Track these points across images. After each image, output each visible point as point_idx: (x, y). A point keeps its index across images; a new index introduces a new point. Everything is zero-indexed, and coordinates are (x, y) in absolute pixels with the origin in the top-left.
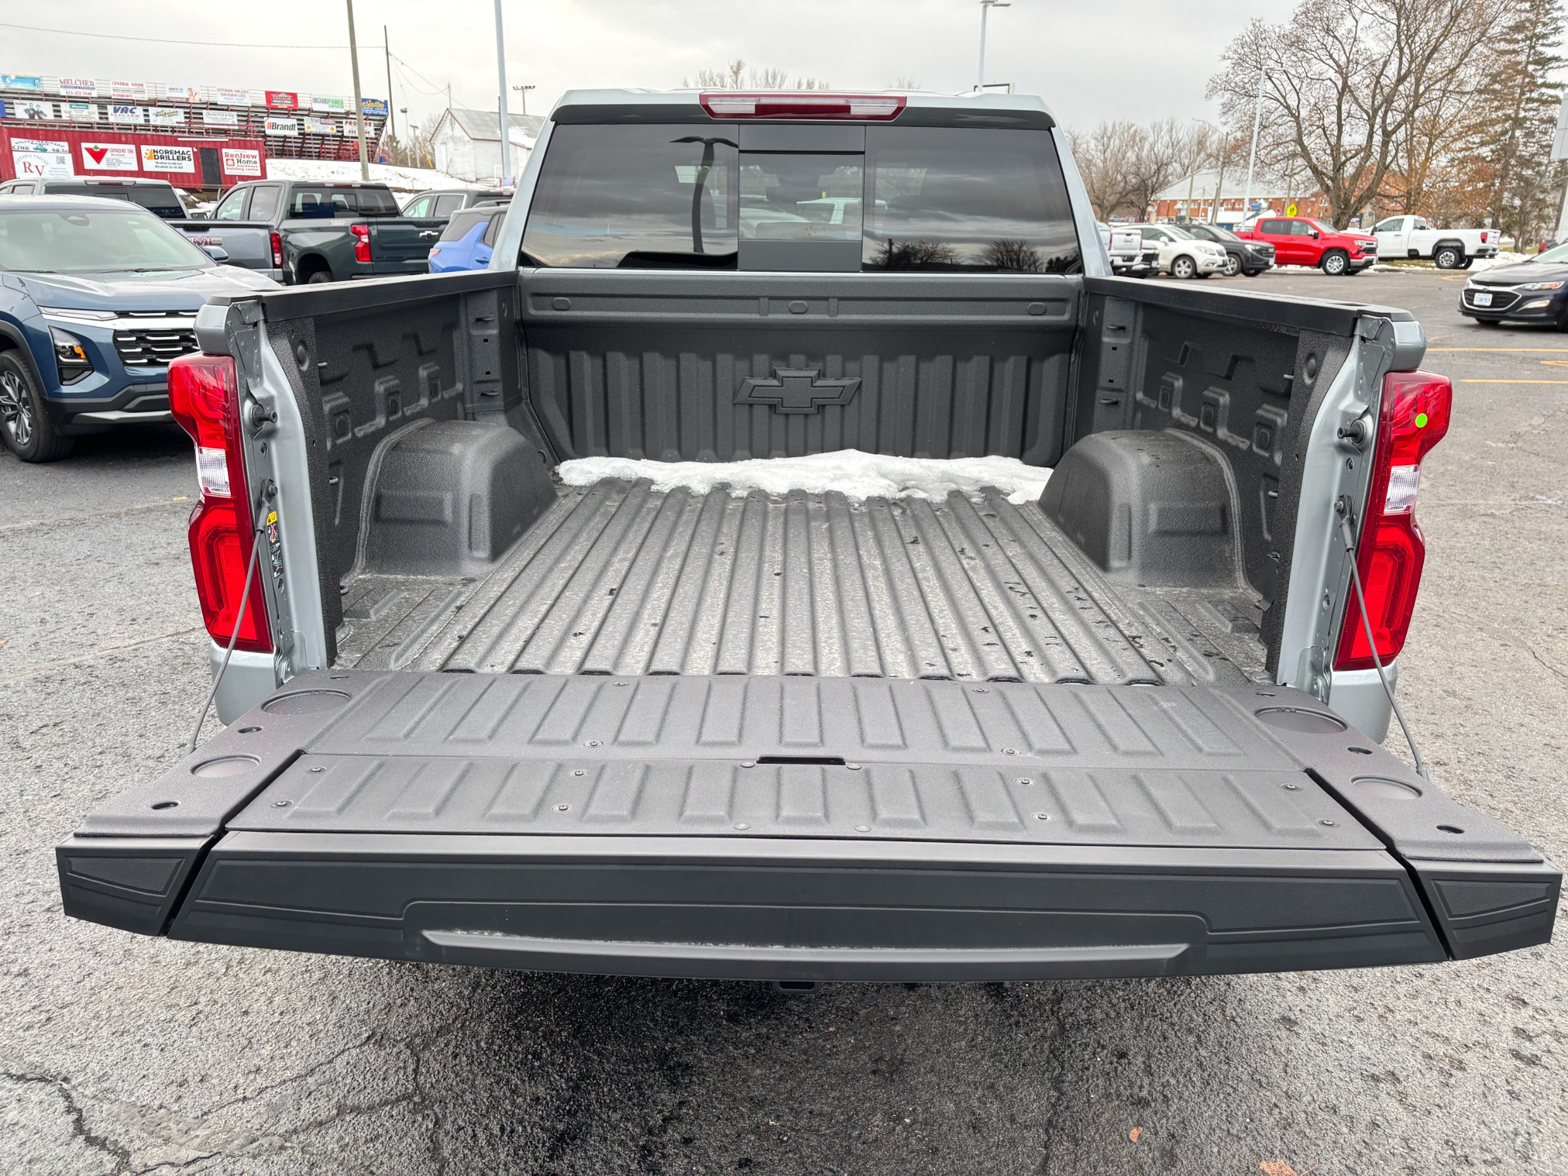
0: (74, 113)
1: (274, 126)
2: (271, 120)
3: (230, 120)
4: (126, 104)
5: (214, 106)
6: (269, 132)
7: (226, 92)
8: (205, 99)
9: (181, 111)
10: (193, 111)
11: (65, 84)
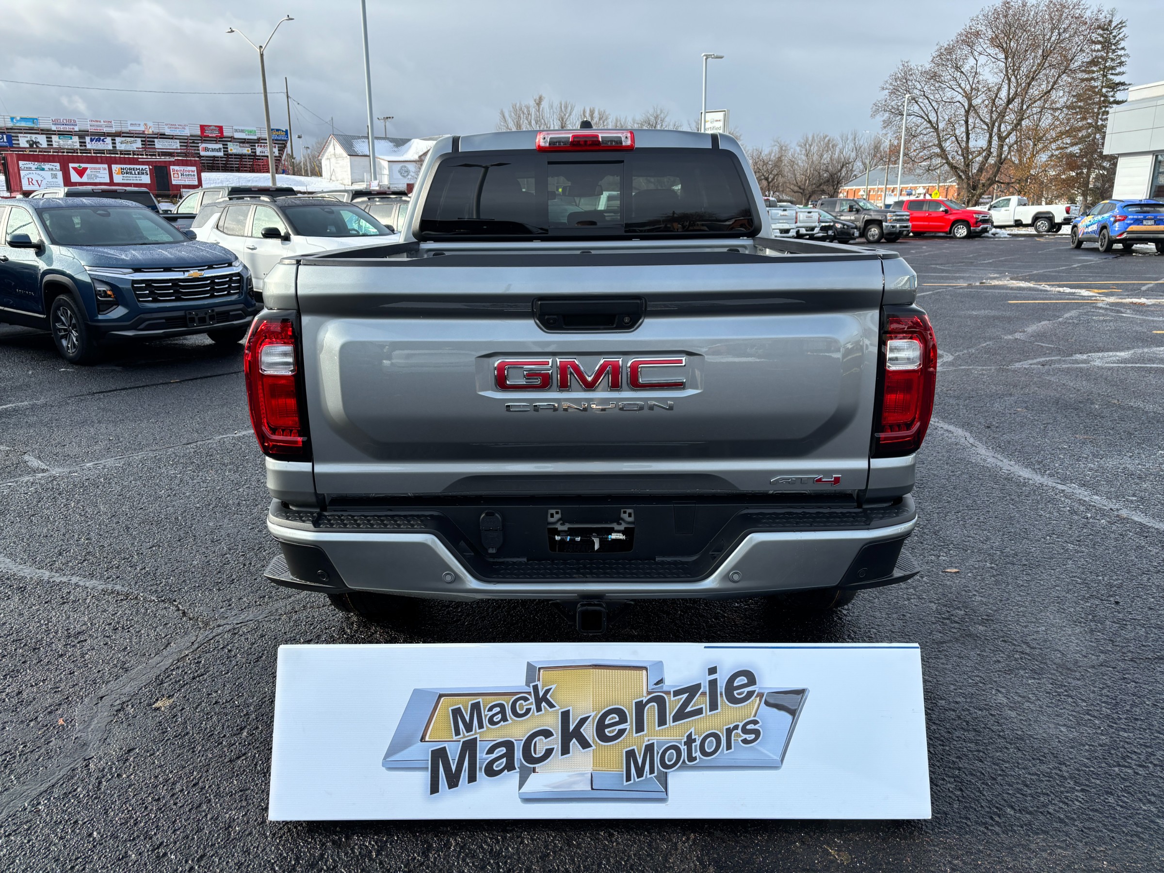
0: (61, 142)
1: (206, 149)
2: (204, 145)
3: (175, 145)
4: (99, 136)
5: (163, 136)
6: (202, 153)
7: (173, 126)
8: (156, 131)
9: (139, 140)
10: (148, 140)
11: (55, 122)
